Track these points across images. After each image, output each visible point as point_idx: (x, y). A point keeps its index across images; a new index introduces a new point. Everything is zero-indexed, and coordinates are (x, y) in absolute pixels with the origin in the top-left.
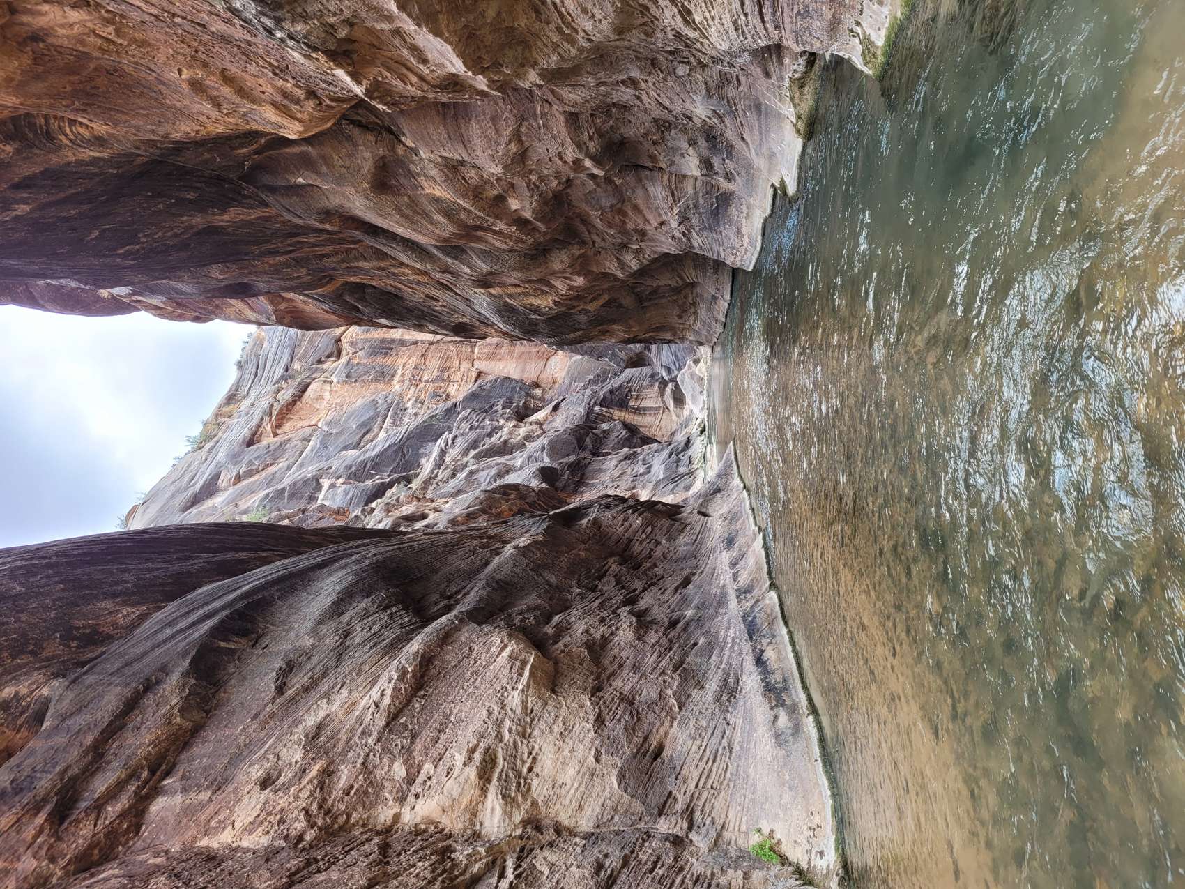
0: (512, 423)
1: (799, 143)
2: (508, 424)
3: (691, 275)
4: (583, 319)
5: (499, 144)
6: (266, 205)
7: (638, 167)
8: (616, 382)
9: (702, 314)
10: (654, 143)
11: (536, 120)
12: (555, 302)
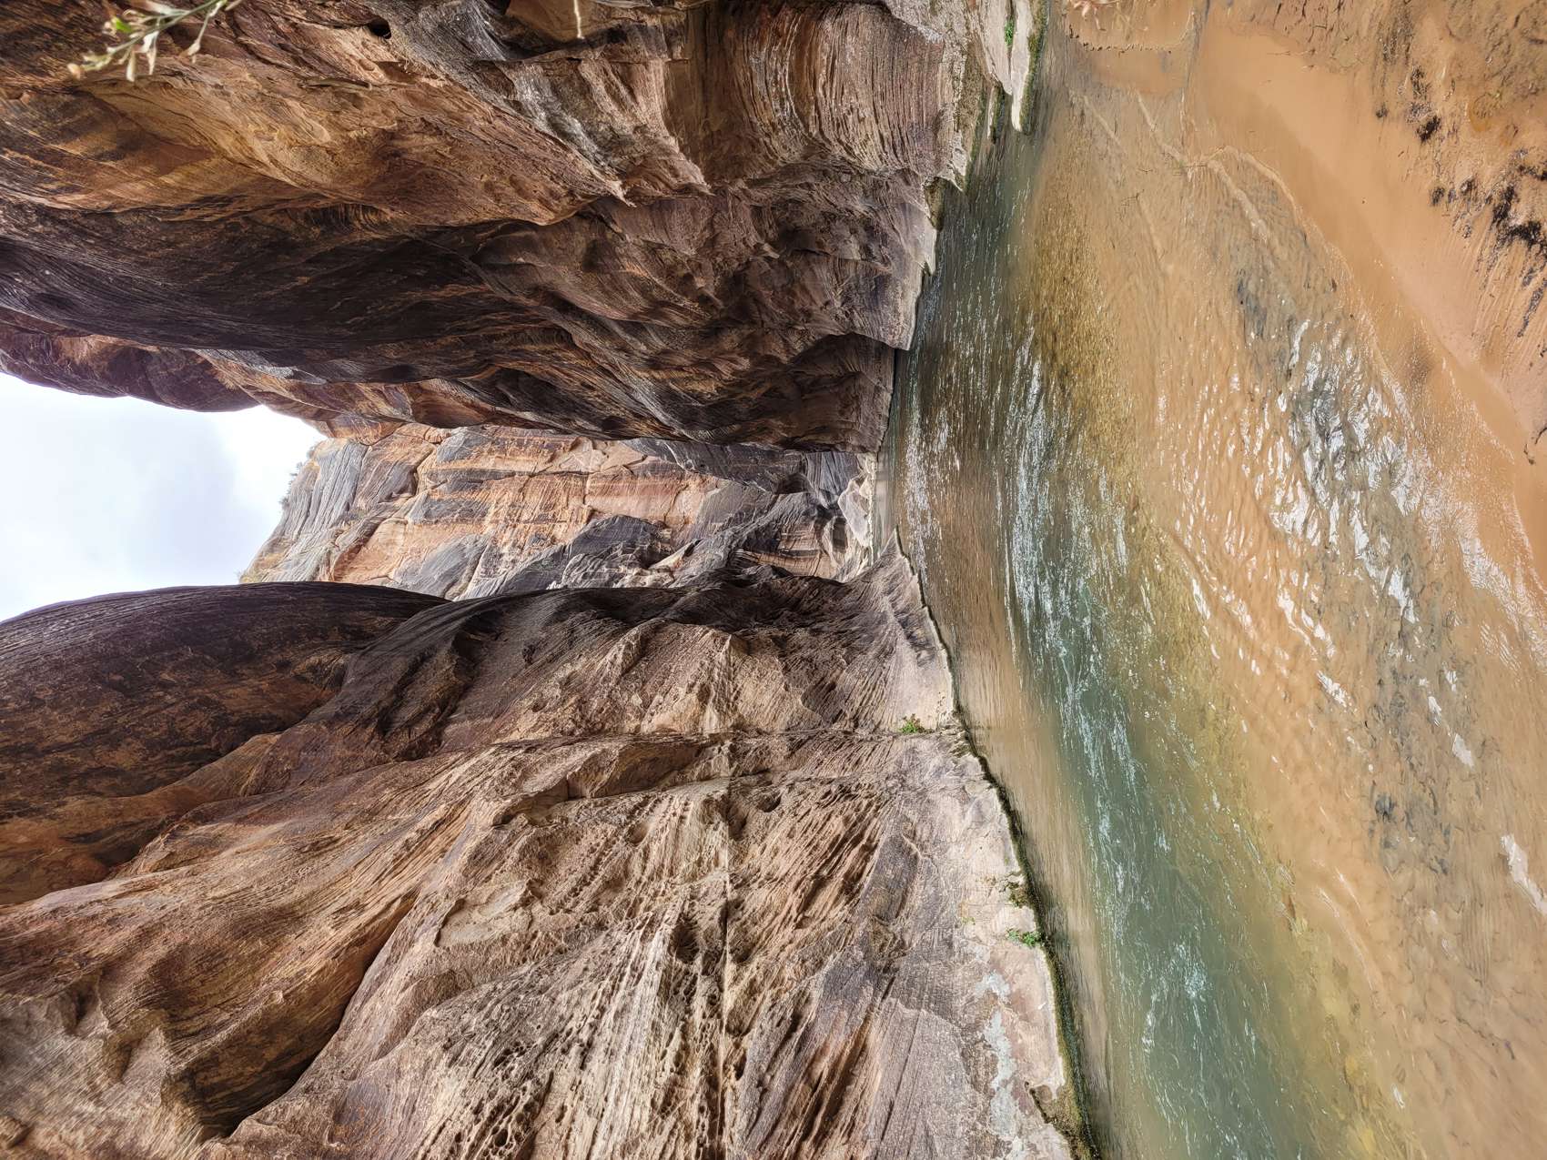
0: (636, 571)
1: (934, 232)
2: (630, 571)
3: (854, 364)
4: (743, 408)
5: (695, 230)
6: (480, 281)
7: (806, 252)
8: (763, 521)
9: (865, 409)
10: (822, 231)
11: (727, 210)
12: (718, 389)
